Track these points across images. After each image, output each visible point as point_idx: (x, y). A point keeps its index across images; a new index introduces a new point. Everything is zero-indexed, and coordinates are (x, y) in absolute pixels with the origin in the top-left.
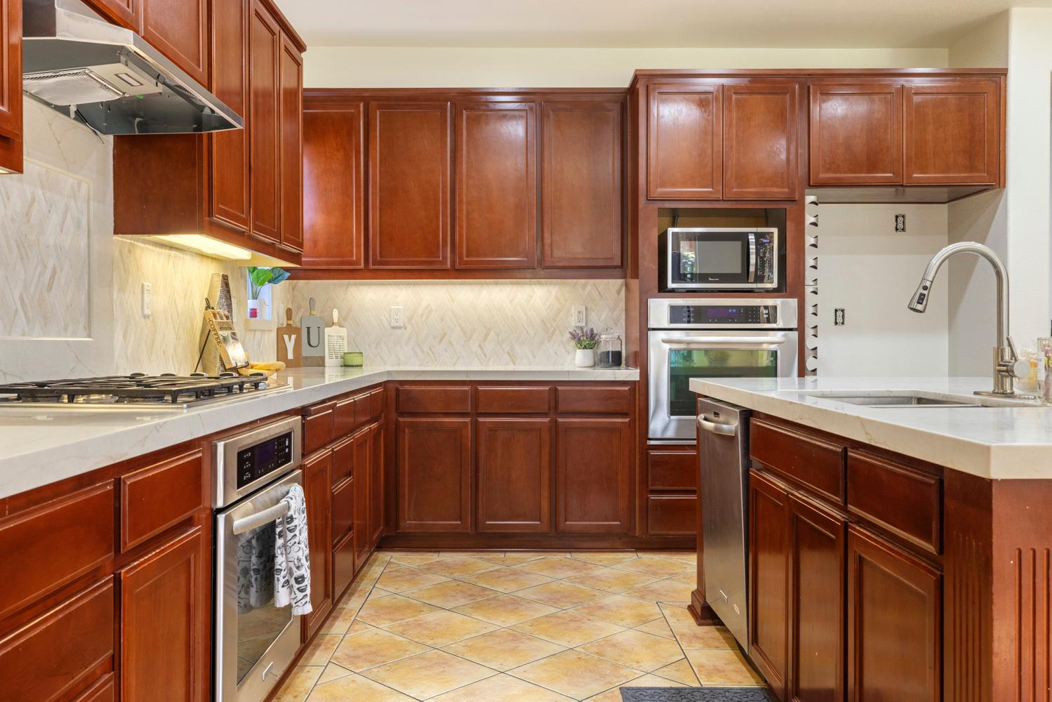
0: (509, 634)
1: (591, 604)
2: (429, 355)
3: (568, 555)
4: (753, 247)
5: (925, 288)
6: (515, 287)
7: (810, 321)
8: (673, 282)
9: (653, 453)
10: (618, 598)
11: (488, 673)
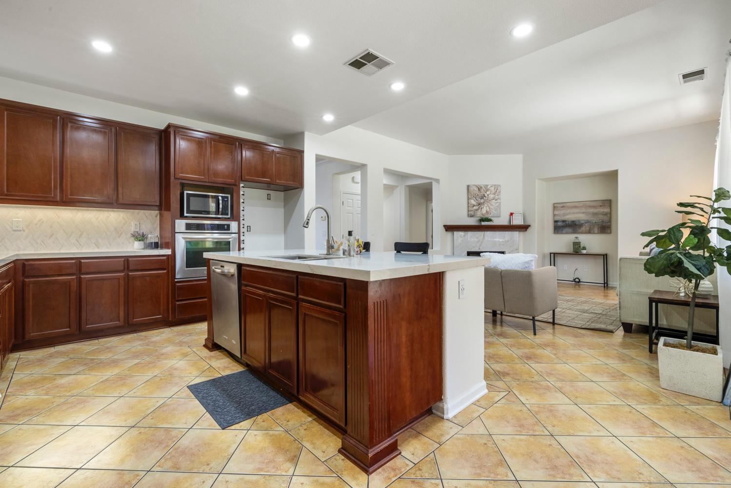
0: (118, 378)
1: (157, 354)
2: (41, 245)
3: (135, 335)
4: (221, 202)
5: (308, 220)
6: (99, 212)
7: (242, 230)
8: (187, 213)
9: (178, 284)
10: (169, 348)
11: (113, 399)
